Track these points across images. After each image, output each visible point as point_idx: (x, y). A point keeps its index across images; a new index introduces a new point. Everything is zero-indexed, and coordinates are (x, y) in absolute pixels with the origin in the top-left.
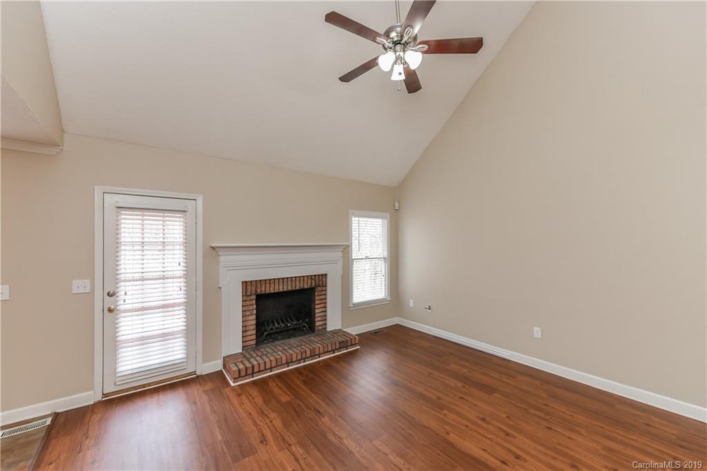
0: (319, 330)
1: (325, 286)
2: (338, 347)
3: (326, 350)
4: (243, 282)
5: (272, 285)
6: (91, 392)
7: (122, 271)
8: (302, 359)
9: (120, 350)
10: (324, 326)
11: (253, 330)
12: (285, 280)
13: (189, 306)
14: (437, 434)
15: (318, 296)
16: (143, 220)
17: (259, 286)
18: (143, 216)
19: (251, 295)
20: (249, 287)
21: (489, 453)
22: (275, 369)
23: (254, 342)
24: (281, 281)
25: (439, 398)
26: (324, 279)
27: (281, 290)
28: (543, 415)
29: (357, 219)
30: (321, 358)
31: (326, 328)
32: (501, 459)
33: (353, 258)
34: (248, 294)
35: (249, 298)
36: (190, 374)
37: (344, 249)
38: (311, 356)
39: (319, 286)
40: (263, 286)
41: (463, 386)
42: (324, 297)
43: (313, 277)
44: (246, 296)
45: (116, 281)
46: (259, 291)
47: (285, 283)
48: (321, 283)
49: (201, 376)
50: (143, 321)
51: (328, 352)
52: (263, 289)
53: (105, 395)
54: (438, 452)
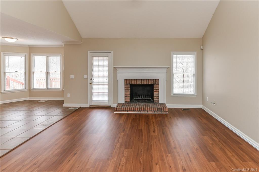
0: (155, 102)
1: (159, 84)
2: (156, 110)
3: (151, 110)
4: (125, 79)
5: (136, 82)
6: (87, 104)
7: (94, 73)
8: (140, 111)
9: (93, 95)
11: (129, 96)
12: (141, 80)
13: (109, 85)
15: (155, 88)
16: (98, 59)
17: (131, 81)
18: (98, 58)
19: (128, 84)
20: (127, 81)
22: (129, 111)
23: (129, 101)
24: (139, 80)
26: (158, 81)
27: (139, 84)
29: (175, 55)
31: (159, 102)
33: (174, 73)
34: (127, 84)
35: (127, 85)
36: (110, 106)
37: (167, 69)
38: (144, 111)
39: (156, 84)
40: (132, 82)
43: (153, 80)
44: (126, 84)
45: (92, 76)
46: (131, 83)
47: (141, 81)
48: (156, 83)
49: (112, 107)
50: (99, 88)
52: (132, 83)
53: (90, 106)
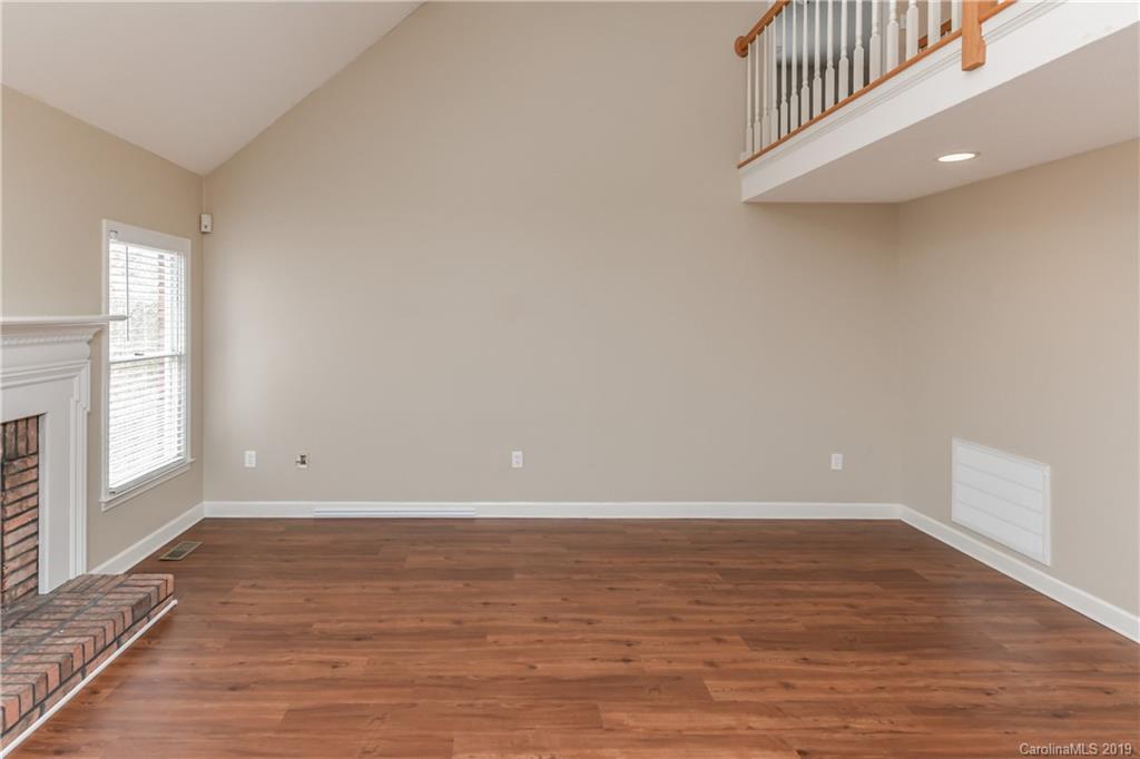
0: (14, 603)
1: (37, 453)
2: (129, 621)
3: (100, 645)
8: (35, 707)
10: (31, 584)
14: (522, 679)
21: (602, 661)
25: (458, 622)
26: (32, 433)
28: (587, 576)
29: (122, 248)
30: (90, 677)
31: (37, 587)
32: (619, 658)
33: (112, 359)
37: (94, 335)
38: (61, 684)
39: (18, 457)
41: (467, 585)
42: (31, 489)
48: (22, 445)
51: (106, 648)
54: (554, 702)
